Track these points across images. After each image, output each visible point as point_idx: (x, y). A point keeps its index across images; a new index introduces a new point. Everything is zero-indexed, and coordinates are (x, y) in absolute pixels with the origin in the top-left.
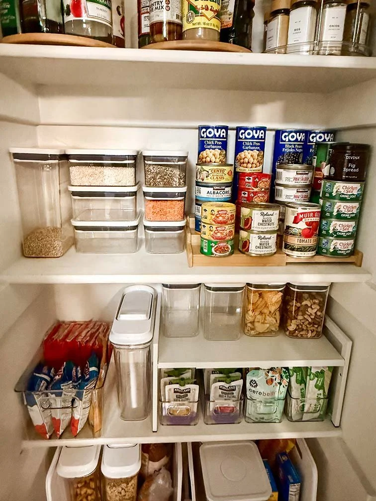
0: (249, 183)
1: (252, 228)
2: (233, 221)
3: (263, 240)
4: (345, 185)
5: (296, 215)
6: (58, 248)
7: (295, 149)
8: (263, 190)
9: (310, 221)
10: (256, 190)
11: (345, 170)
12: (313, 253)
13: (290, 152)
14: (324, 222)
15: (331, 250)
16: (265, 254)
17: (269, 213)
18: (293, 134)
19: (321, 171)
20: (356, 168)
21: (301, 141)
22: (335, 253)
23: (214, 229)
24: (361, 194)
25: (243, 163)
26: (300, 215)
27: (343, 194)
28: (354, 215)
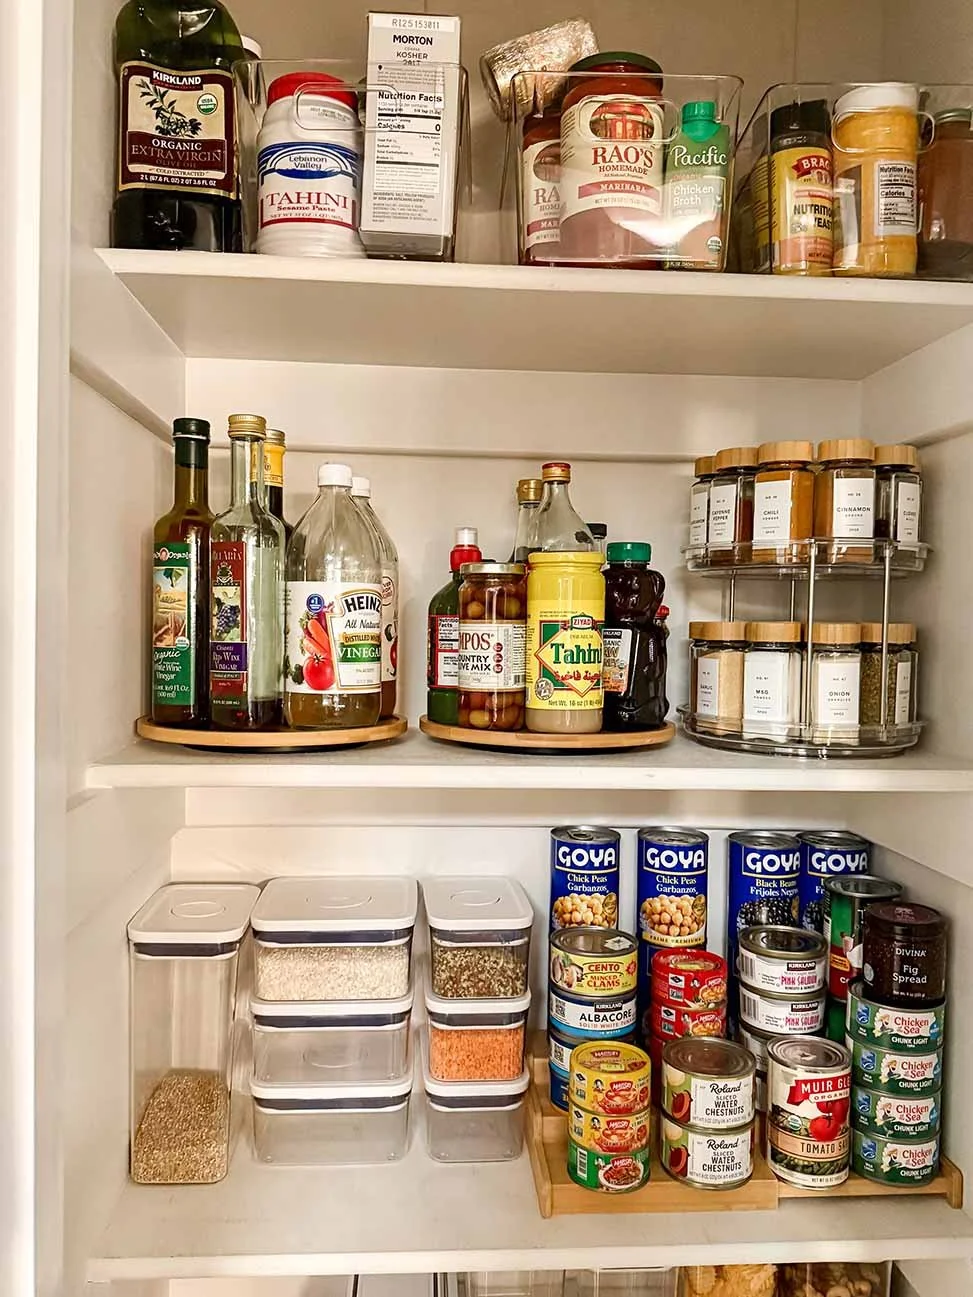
0: (679, 989)
1: (692, 1121)
2: (646, 1103)
3: (719, 1150)
4: (901, 1015)
5: (794, 1084)
6: (218, 1160)
7: (778, 889)
8: (712, 1006)
9: (827, 1099)
10: (694, 1006)
11: (897, 978)
12: (843, 1175)
13: (768, 897)
14: (861, 1096)
15: (886, 1168)
16: (725, 1184)
17: (730, 1086)
18: (773, 857)
19: (846, 957)
20: (920, 975)
21: (791, 871)
22: (895, 1175)
23: (603, 1125)
24: (938, 1034)
25: (660, 923)
26: (803, 1086)
27: (897, 1036)
28: (929, 1083)
